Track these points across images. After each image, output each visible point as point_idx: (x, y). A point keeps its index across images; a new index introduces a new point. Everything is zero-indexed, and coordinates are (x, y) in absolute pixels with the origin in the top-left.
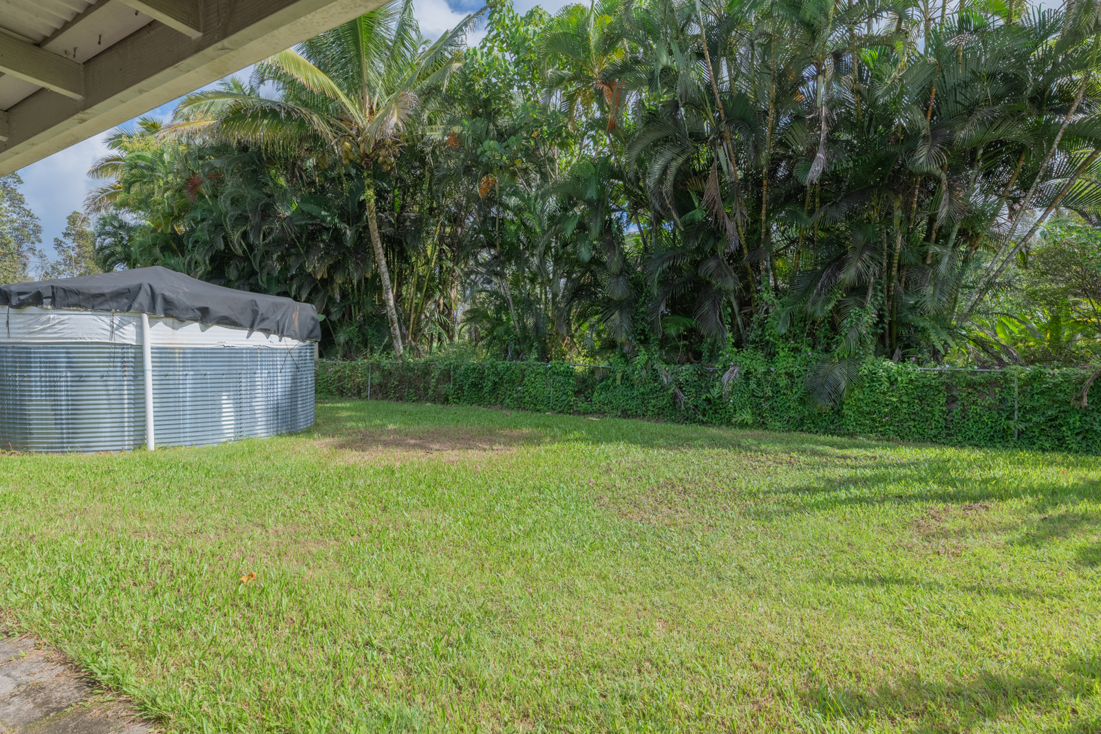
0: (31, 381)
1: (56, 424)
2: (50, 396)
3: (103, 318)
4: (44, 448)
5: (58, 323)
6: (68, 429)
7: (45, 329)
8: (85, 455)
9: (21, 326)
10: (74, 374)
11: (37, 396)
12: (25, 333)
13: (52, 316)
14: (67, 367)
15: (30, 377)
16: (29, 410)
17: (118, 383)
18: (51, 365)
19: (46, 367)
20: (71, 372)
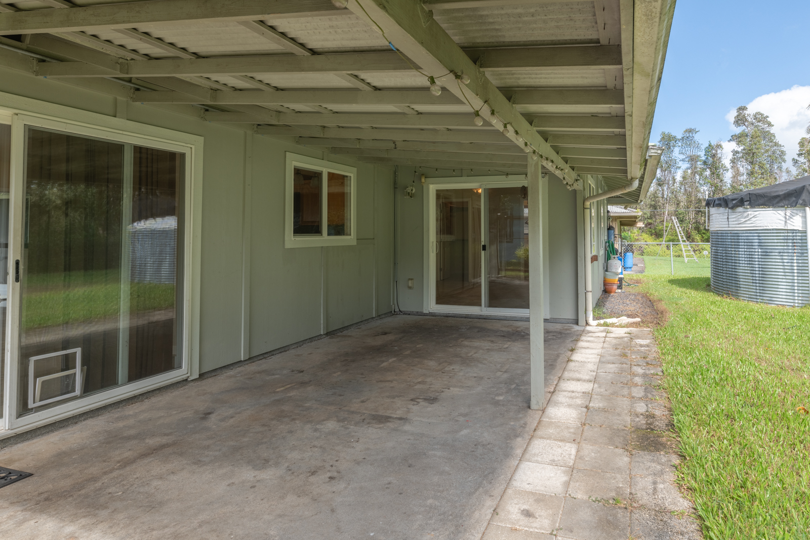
0: (739, 254)
1: (753, 283)
2: (750, 264)
3: (779, 212)
4: (747, 297)
5: (753, 217)
6: (760, 286)
7: (746, 221)
8: (769, 306)
9: (734, 219)
10: (762, 250)
11: (743, 264)
12: (736, 224)
13: (750, 213)
14: (758, 246)
15: (739, 251)
16: (739, 272)
17: (790, 258)
18: (750, 245)
19: (747, 245)
20: (761, 249)
